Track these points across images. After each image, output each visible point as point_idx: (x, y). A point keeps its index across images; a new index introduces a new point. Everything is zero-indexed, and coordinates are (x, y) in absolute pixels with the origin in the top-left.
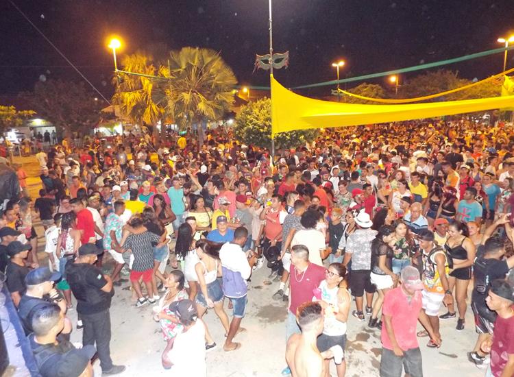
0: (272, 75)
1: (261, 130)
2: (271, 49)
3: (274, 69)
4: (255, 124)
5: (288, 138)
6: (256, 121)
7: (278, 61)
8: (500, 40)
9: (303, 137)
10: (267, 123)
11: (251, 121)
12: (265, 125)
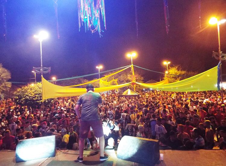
0: (42, 76)
1: (34, 99)
2: (42, 65)
3: (43, 73)
4: (30, 97)
5: (47, 101)
6: (30, 95)
7: (46, 70)
8: (97, 67)
9: (52, 101)
10: (36, 96)
11: (27, 95)
12: (36, 97)
